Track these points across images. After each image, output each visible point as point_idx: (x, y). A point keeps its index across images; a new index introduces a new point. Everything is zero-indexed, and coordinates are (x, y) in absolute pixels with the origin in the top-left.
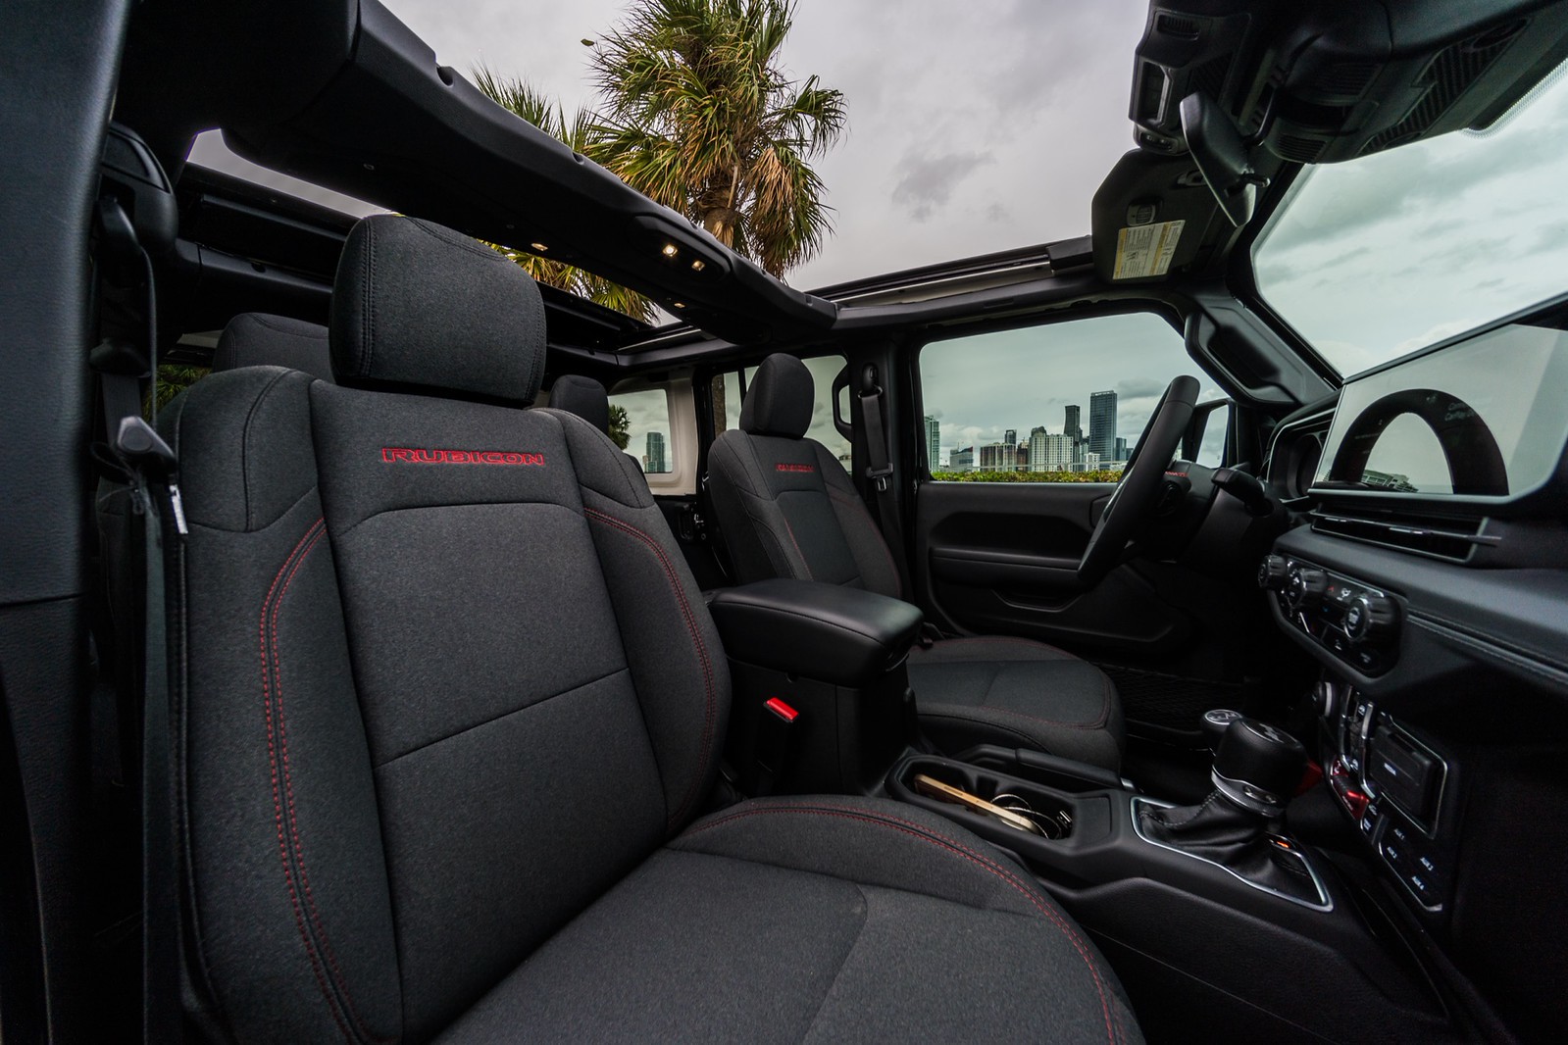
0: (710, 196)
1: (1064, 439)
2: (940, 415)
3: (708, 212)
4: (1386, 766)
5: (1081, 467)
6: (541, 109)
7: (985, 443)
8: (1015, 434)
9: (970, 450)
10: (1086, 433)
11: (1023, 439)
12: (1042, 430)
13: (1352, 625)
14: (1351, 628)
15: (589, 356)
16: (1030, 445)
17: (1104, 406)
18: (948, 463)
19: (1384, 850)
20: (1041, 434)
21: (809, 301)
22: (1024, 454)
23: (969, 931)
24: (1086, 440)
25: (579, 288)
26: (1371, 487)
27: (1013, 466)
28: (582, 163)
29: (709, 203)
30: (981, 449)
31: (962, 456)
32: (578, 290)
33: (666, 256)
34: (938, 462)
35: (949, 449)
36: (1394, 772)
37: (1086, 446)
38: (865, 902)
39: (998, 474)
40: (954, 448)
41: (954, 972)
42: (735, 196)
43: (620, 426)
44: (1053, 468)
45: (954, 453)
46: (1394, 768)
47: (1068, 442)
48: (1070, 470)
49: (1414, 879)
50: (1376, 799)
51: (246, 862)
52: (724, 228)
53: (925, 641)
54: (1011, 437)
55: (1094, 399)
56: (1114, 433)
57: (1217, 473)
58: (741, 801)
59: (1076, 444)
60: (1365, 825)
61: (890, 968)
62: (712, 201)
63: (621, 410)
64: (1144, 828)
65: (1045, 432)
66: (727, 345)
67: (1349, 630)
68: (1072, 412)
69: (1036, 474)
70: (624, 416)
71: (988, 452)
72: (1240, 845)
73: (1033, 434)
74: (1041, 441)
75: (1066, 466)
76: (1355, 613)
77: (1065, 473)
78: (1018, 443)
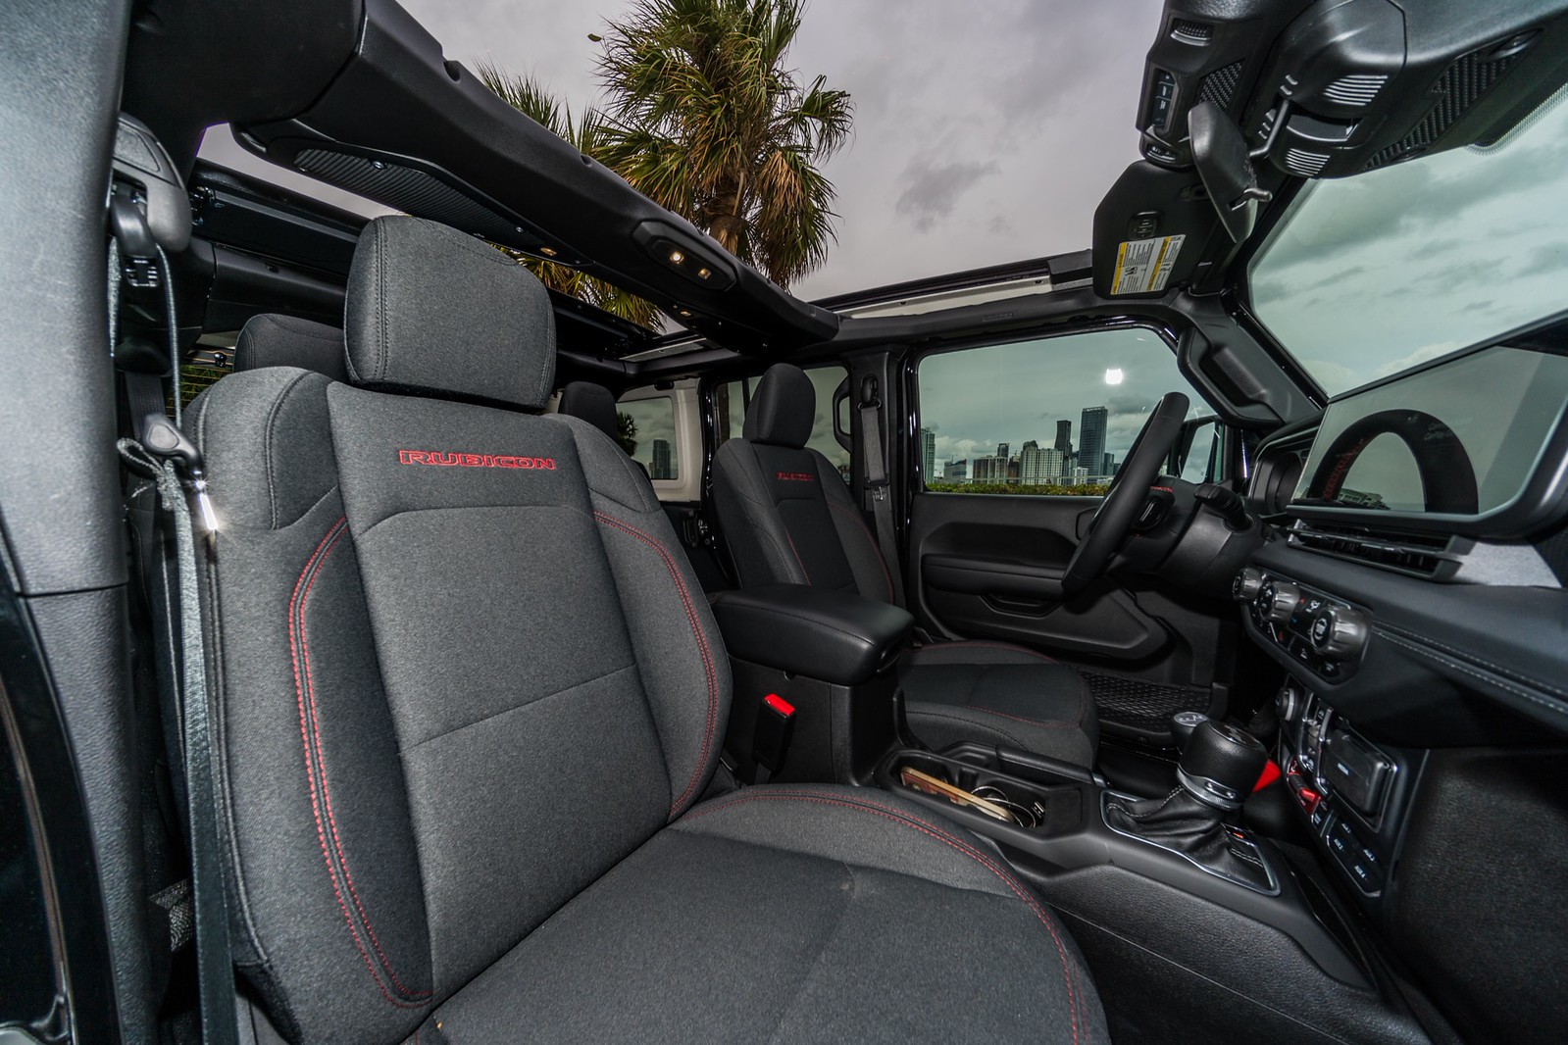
0: (716, 202)
1: (1054, 454)
2: (936, 427)
3: (714, 219)
4: (1340, 766)
5: (1070, 481)
6: (548, 109)
7: (978, 456)
8: (1007, 447)
9: (964, 462)
10: (1076, 448)
11: (1015, 451)
12: (1034, 444)
13: (1319, 635)
14: (1318, 638)
15: (597, 363)
16: (1021, 459)
17: (1094, 421)
18: (942, 475)
19: (1331, 841)
20: (1032, 448)
21: (812, 311)
22: (1015, 467)
23: (947, 907)
24: (1076, 455)
25: (587, 295)
26: (1346, 504)
27: (1004, 479)
28: (590, 166)
29: (715, 209)
30: (975, 461)
31: (955, 468)
32: (586, 297)
33: (673, 263)
34: (932, 474)
35: (943, 461)
36: (1346, 772)
37: (1076, 460)
38: (852, 880)
39: (990, 486)
40: (948, 460)
41: (932, 943)
42: (741, 202)
43: (627, 433)
44: (1043, 482)
45: (948, 465)
46: (1347, 768)
47: (1058, 456)
48: (1059, 483)
49: (1357, 868)
50: (1328, 795)
51: (285, 834)
52: (729, 237)
53: (915, 645)
54: (1004, 450)
55: (1086, 414)
56: (1103, 448)
57: (1200, 489)
58: (740, 788)
59: (1066, 458)
60: (1315, 818)
61: (874, 938)
62: (717, 209)
63: (629, 417)
64: (1111, 818)
65: (1036, 446)
66: (731, 354)
67: (1315, 639)
68: (1064, 427)
69: (1025, 486)
70: (631, 423)
71: (981, 465)
72: (1201, 835)
73: (1024, 448)
74: (1032, 455)
75: (1055, 479)
76: (1322, 623)
77: (1054, 486)
78: (1010, 456)
